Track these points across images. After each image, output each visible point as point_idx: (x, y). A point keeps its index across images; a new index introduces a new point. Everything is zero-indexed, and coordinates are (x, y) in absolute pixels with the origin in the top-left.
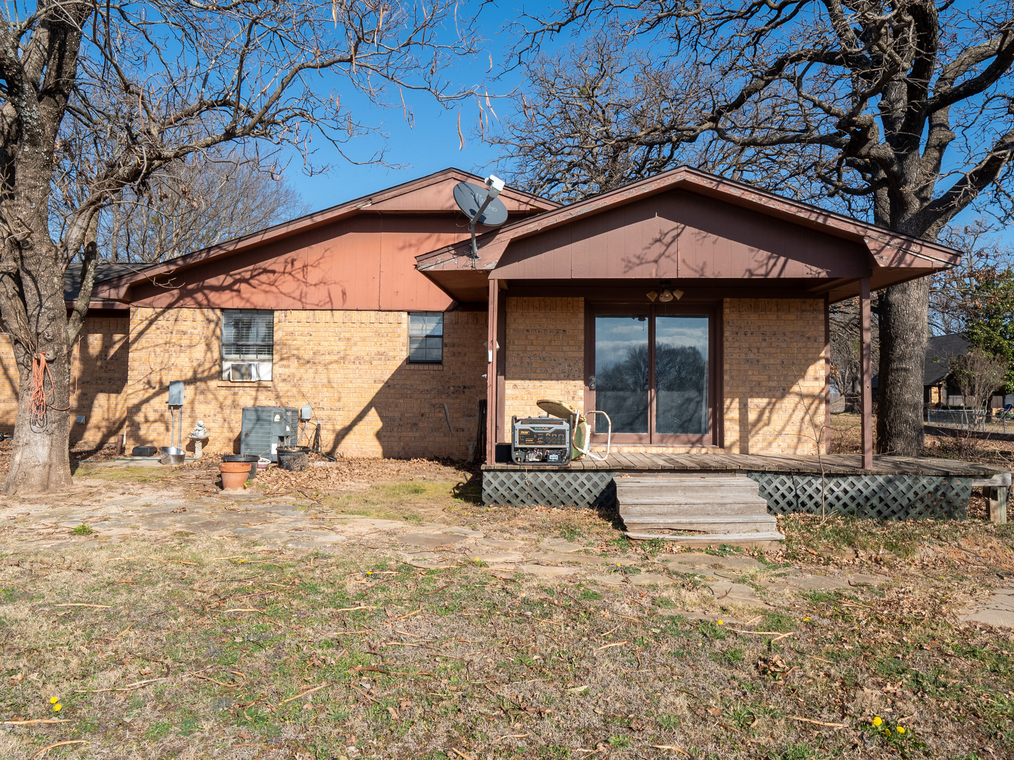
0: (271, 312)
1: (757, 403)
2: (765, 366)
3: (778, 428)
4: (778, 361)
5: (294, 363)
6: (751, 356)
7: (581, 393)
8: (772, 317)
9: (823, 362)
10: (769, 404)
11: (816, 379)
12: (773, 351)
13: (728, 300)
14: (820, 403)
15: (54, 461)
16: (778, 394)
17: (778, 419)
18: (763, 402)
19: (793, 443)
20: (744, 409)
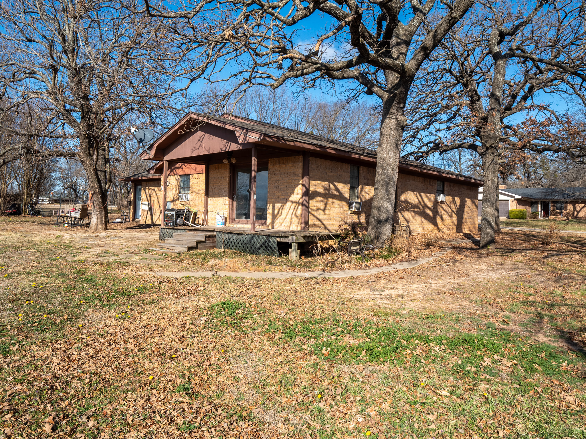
0: (189, 175)
1: (278, 205)
2: (281, 189)
3: (284, 217)
4: (285, 186)
5: (194, 194)
6: (276, 184)
7: (227, 202)
8: (284, 166)
9: (300, 186)
10: (281, 206)
11: (298, 194)
12: (283, 181)
13: (270, 159)
14: (299, 205)
15: (98, 223)
16: (285, 202)
17: (284, 213)
18: (280, 205)
19: (289, 225)
20: (273, 208)
